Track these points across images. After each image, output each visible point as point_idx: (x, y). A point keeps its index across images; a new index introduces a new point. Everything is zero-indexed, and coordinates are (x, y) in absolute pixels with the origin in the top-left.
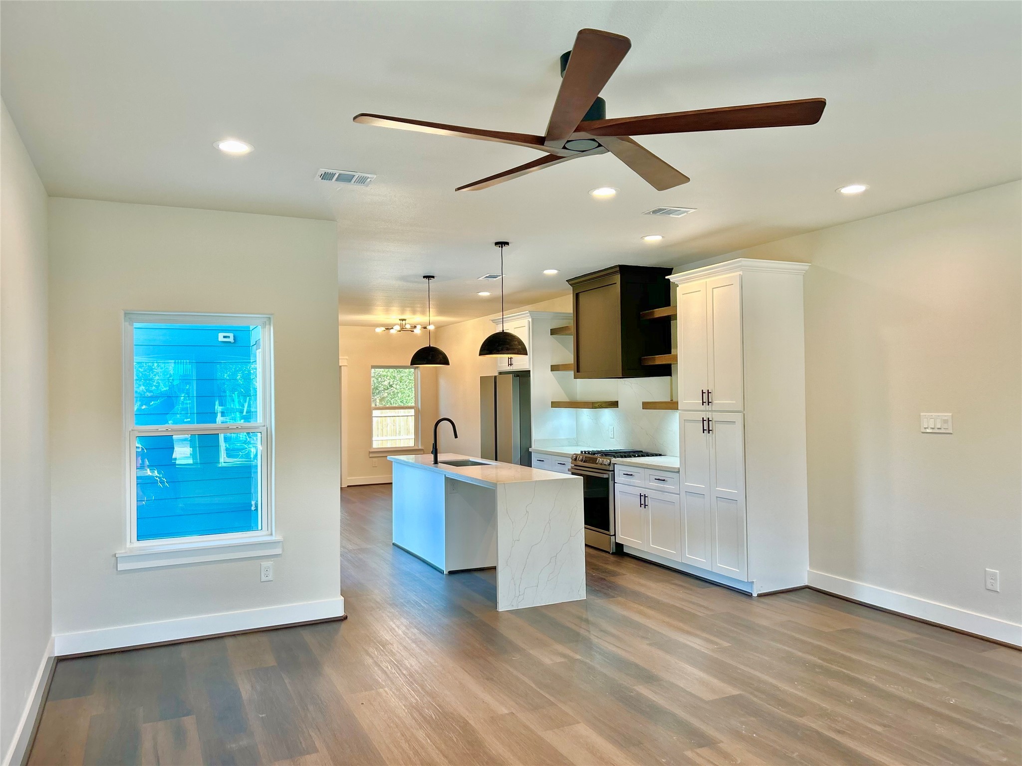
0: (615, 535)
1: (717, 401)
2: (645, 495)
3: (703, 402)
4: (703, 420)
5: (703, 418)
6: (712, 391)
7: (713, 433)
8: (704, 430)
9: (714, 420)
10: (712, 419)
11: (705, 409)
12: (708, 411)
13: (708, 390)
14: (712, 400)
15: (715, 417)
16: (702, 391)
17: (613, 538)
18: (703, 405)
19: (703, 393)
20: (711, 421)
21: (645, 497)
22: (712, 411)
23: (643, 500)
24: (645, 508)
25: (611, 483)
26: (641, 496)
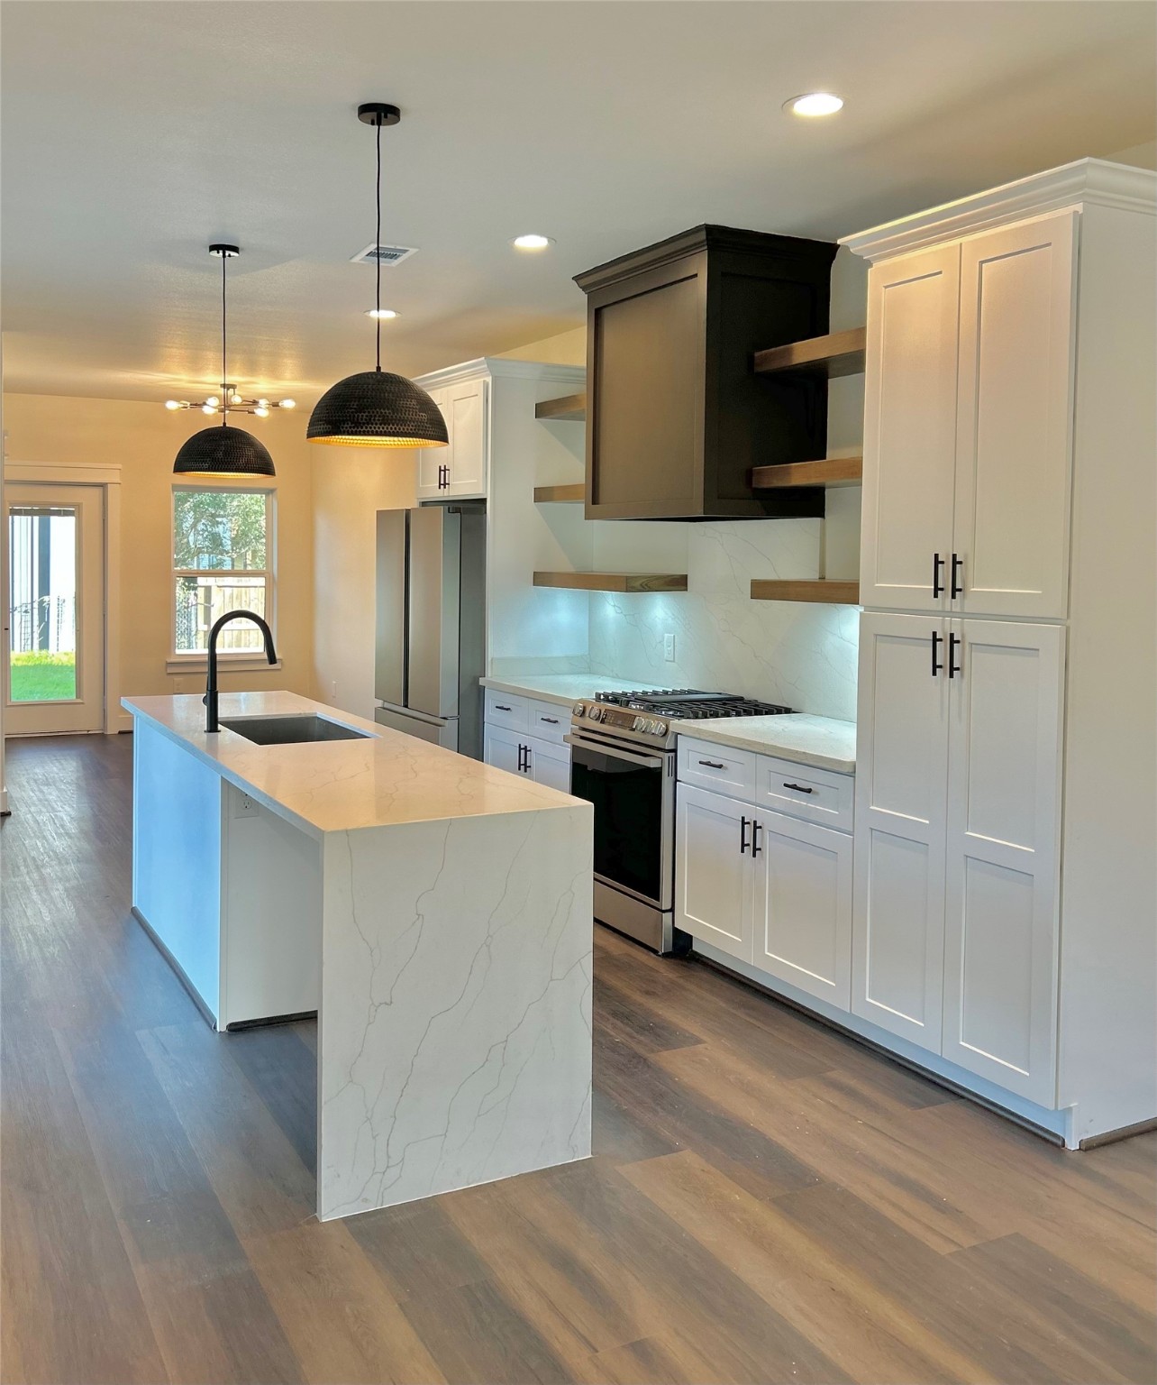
0: (672, 910)
1: (978, 588)
2: (755, 822)
3: (937, 589)
4: (935, 640)
5: (934, 634)
6: (966, 556)
7: (962, 675)
8: (935, 667)
9: (969, 639)
10: (963, 636)
11: (940, 608)
12: (952, 614)
13: (954, 556)
14: (964, 582)
15: (971, 631)
16: (936, 556)
17: (667, 917)
18: (936, 596)
19: (937, 562)
20: (958, 642)
21: (756, 827)
22: (963, 615)
23: (750, 837)
24: (754, 855)
25: (667, 782)
26: (744, 823)
